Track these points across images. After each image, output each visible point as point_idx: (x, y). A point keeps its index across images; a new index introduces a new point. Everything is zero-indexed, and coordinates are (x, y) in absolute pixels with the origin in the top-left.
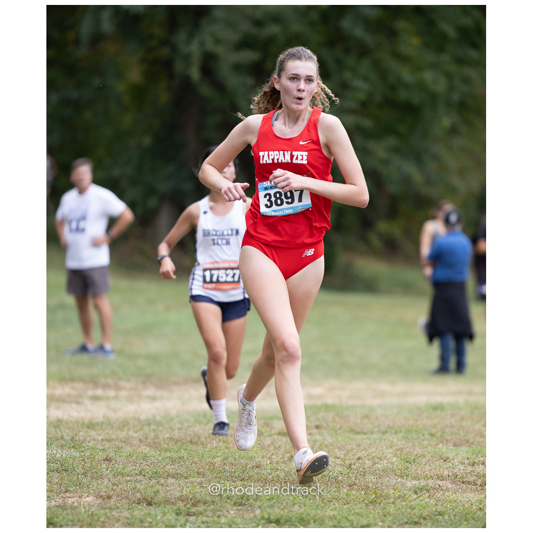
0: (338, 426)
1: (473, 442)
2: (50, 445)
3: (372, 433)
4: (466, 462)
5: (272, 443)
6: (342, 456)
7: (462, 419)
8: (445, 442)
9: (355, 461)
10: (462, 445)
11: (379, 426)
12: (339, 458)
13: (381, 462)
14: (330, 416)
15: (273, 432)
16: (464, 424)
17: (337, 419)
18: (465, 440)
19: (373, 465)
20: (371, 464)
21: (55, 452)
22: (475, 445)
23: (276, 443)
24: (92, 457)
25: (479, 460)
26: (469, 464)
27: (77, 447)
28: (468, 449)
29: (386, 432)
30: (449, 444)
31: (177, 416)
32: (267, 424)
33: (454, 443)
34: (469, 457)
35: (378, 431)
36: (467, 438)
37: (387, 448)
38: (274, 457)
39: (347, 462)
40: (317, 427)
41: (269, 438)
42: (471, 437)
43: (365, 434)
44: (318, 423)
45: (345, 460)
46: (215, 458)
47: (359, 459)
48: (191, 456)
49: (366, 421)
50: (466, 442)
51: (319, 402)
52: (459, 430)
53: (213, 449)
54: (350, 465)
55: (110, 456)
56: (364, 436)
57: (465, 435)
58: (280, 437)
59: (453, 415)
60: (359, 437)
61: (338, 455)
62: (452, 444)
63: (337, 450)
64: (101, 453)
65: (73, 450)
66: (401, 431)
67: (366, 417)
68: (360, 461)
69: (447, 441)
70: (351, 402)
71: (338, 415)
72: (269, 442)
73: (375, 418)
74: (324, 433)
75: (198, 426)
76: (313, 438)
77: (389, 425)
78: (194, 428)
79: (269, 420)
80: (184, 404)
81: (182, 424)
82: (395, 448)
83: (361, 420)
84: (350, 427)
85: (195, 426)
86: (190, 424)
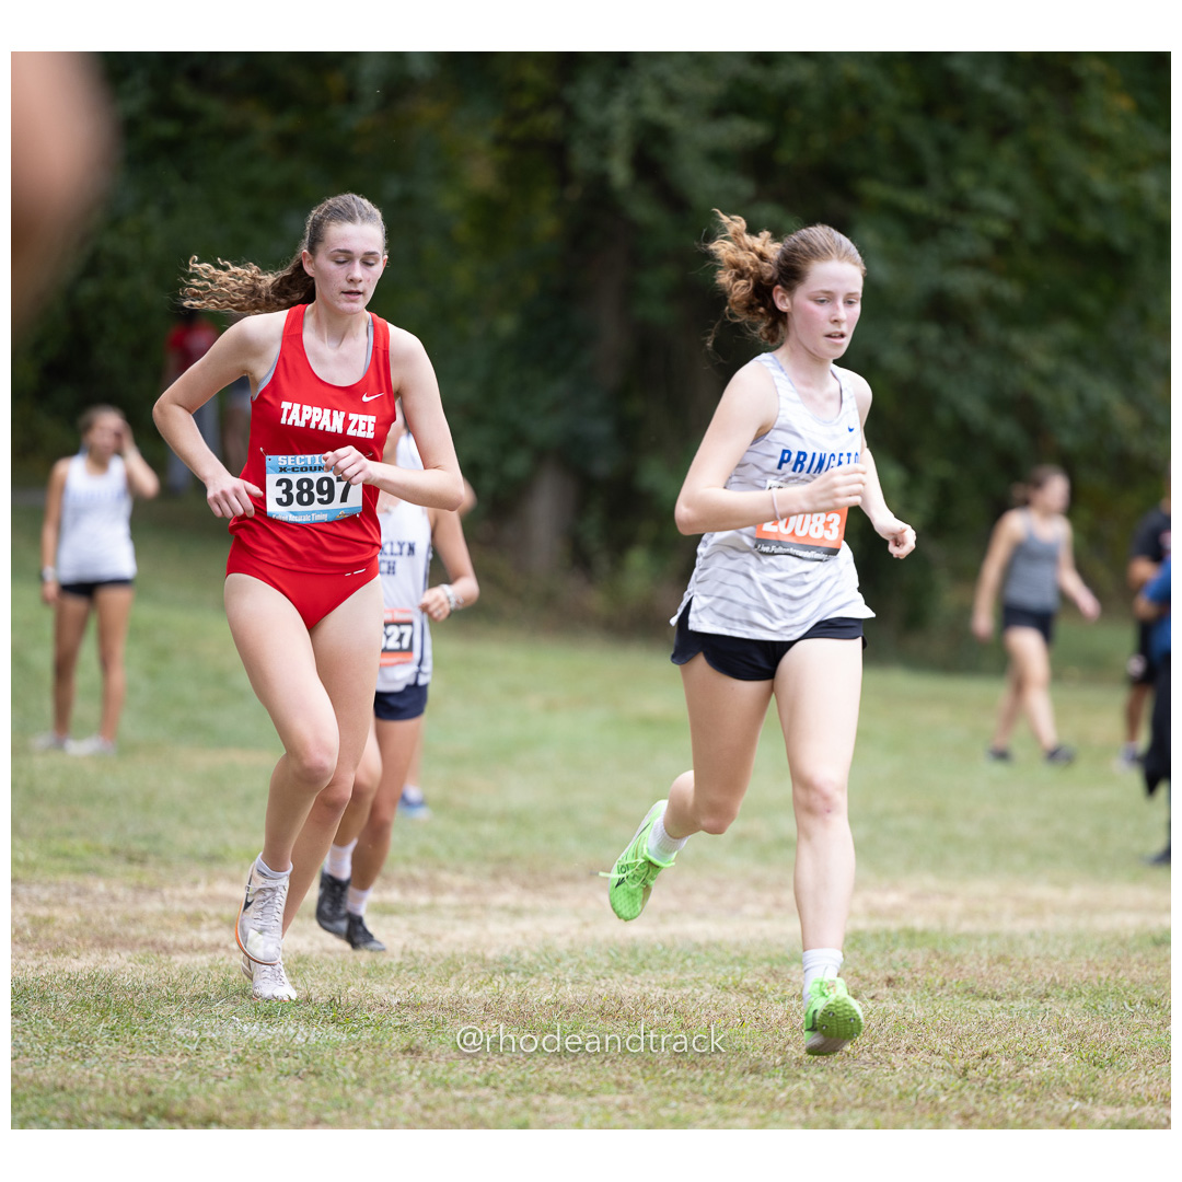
0: (939, 981)
2: (282, 1015)
3: (1015, 997)
6: (947, 1049)
9: (977, 1062)
11: (1029, 982)
12: (939, 1054)
13: (1036, 1064)
14: (920, 956)
17: (935, 963)
19: (1017, 1071)
20: (1012, 1068)
21: (292, 1031)
24: (377, 1043)
27: (342, 1021)
29: (1048, 996)
31: (570, 953)
32: (774, 974)
35: (1028, 993)
37: (1048, 1032)
39: (959, 1063)
40: (890, 982)
41: (780, 1006)
43: (998, 999)
44: (891, 973)
45: (954, 1057)
47: (985, 1055)
49: (1001, 968)
51: (894, 926)
54: (965, 1070)
55: (417, 1042)
56: (998, 1005)
60: (986, 1005)
61: (938, 1047)
63: (934, 1035)
64: (396, 1036)
65: (332, 1027)
66: (1080, 994)
67: (1002, 959)
68: (988, 1061)
71: (938, 957)
72: (780, 1014)
73: (1020, 964)
74: (904, 996)
75: (617, 975)
76: (880, 1007)
77: (1053, 979)
78: (609, 980)
79: (779, 964)
80: (586, 924)
81: (582, 972)
82: (1066, 1032)
83: (989, 967)
84: (965, 983)
85: (612, 978)
86: (600, 972)
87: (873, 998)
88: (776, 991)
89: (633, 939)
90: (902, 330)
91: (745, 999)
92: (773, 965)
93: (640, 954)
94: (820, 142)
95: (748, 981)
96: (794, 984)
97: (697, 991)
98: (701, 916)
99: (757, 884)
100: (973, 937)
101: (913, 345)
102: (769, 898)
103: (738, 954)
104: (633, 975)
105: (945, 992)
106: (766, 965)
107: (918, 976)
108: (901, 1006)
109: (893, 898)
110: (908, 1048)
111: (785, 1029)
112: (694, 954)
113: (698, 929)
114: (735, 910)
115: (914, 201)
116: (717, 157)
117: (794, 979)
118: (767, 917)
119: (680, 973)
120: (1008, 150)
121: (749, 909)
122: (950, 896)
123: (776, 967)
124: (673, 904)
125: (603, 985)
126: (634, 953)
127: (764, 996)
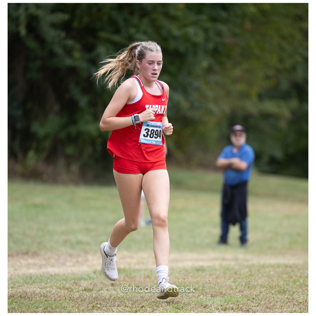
1: (225, 294)
4: (220, 308)
5: (80, 297)
6: (130, 305)
7: (217, 277)
8: (205, 294)
9: (140, 309)
10: (217, 296)
13: (159, 309)
15: (80, 289)
16: (219, 281)
17: (127, 279)
22: (226, 296)
23: (82, 297)
25: (229, 306)
26: (222, 309)
28: (221, 298)
30: (208, 295)
33: (211, 295)
34: (222, 304)
36: (220, 291)
41: (77, 293)
42: (223, 290)
45: (133, 308)
46: (38, 308)
49: (148, 280)
50: (220, 293)
52: (215, 285)
53: (36, 302)
57: (220, 289)
58: (85, 292)
59: (211, 275)
61: (127, 305)
63: (126, 301)
67: (148, 277)
68: (143, 308)
70: (137, 267)
71: (127, 276)
72: (77, 296)
73: (154, 278)
74: (117, 289)
75: (26, 285)
76: (109, 293)
78: (23, 287)
79: (77, 280)
80: (16, 270)
81: (14, 284)
83: (144, 279)
84: (136, 284)
85: (24, 286)
86: (19, 285)
87: (107, 290)
88: (76, 289)
89: (31, 274)
91: (66, 291)
92: (75, 281)
93: (33, 279)
94: (86, 20)
95: (67, 286)
97: (51, 289)
98: (53, 266)
99: (71, 256)
100: (139, 270)
102: (74, 260)
103: (64, 278)
104: (31, 285)
106: (73, 281)
107: (121, 283)
108: (116, 292)
110: (118, 305)
111: (79, 301)
112: (50, 278)
113: (52, 270)
114: (64, 264)
115: (116, 38)
116: (53, 25)
117: (82, 285)
118: (74, 266)
119: (46, 284)
120: (145, 21)
121: (68, 264)
122: (132, 258)
123: (76, 281)
124: (44, 262)
125: (21, 288)
126: (31, 278)
127: (72, 290)
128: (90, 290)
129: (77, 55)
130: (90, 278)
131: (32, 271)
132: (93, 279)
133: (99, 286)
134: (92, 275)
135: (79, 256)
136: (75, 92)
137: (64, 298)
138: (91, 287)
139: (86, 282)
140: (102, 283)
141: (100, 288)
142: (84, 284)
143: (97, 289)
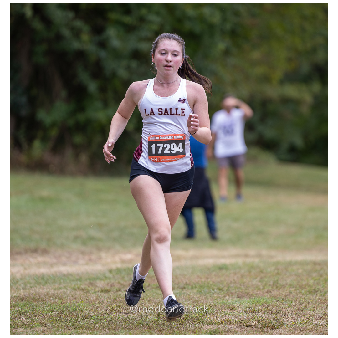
1: (252, 294)
4: (248, 310)
5: (97, 299)
7: (242, 276)
8: (230, 295)
10: (244, 297)
11: (178, 284)
15: (97, 290)
16: (245, 280)
18: (246, 293)
22: (254, 296)
23: (99, 299)
25: (258, 308)
26: (250, 312)
28: (248, 299)
29: (184, 288)
30: (234, 296)
31: (21, 279)
32: (91, 284)
33: (238, 296)
34: (250, 306)
35: (178, 288)
36: (247, 291)
37: (186, 301)
38: (99, 309)
41: (94, 295)
42: (250, 291)
48: (34, 310)
50: (246, 294)
52: (241, 285)
53: (51, 304)
57: (246, 289)
58: (102, 293)
59: (235, 274)
62: (236, 296)
63: (147, 303)
66: (196, 287)
69: (232, 294)
72: (94, 298)
75: (38, 286)
77: (186, 282)
78: (35, 288)
81: (26, 285)
82: (192, 300)
85: (36, 287)
86: (32, 285)
88: (92, 290)
89: (43, 274)
90: (124, 63)
91: (82, 293)
93: (45, 279)
95: (83, 287)
96: (98, 287)
97: (65, 291)
101: (128, 68)
103: (78, 277)
104: (43, 286)
105: (149, 288)
106: (88, 281)
109: (129, 256)
112: (64, 278)
113: (64, 269)
114: (76, 262)
115: (127, 19)
119: (59, 285)
121: (81, 262)
123: (92, 281)
125: (33, 290)
126: (43, 279)
127: (88, 292)
128: (107, 291)
129: (85, 37)
130: (106, 277)
131: (43, 270)
132: (110, 278)
133: (117, 286)
134: (108, 275)
135: (91, 253)
136: (84, 77)
137: (80, 300)
138: (108, 288)
139: (102, 282)
140: (119, 283)
141: (118, 289)
142: (101, 284)
143: (115, 290)
